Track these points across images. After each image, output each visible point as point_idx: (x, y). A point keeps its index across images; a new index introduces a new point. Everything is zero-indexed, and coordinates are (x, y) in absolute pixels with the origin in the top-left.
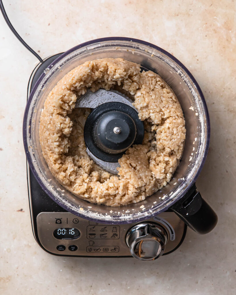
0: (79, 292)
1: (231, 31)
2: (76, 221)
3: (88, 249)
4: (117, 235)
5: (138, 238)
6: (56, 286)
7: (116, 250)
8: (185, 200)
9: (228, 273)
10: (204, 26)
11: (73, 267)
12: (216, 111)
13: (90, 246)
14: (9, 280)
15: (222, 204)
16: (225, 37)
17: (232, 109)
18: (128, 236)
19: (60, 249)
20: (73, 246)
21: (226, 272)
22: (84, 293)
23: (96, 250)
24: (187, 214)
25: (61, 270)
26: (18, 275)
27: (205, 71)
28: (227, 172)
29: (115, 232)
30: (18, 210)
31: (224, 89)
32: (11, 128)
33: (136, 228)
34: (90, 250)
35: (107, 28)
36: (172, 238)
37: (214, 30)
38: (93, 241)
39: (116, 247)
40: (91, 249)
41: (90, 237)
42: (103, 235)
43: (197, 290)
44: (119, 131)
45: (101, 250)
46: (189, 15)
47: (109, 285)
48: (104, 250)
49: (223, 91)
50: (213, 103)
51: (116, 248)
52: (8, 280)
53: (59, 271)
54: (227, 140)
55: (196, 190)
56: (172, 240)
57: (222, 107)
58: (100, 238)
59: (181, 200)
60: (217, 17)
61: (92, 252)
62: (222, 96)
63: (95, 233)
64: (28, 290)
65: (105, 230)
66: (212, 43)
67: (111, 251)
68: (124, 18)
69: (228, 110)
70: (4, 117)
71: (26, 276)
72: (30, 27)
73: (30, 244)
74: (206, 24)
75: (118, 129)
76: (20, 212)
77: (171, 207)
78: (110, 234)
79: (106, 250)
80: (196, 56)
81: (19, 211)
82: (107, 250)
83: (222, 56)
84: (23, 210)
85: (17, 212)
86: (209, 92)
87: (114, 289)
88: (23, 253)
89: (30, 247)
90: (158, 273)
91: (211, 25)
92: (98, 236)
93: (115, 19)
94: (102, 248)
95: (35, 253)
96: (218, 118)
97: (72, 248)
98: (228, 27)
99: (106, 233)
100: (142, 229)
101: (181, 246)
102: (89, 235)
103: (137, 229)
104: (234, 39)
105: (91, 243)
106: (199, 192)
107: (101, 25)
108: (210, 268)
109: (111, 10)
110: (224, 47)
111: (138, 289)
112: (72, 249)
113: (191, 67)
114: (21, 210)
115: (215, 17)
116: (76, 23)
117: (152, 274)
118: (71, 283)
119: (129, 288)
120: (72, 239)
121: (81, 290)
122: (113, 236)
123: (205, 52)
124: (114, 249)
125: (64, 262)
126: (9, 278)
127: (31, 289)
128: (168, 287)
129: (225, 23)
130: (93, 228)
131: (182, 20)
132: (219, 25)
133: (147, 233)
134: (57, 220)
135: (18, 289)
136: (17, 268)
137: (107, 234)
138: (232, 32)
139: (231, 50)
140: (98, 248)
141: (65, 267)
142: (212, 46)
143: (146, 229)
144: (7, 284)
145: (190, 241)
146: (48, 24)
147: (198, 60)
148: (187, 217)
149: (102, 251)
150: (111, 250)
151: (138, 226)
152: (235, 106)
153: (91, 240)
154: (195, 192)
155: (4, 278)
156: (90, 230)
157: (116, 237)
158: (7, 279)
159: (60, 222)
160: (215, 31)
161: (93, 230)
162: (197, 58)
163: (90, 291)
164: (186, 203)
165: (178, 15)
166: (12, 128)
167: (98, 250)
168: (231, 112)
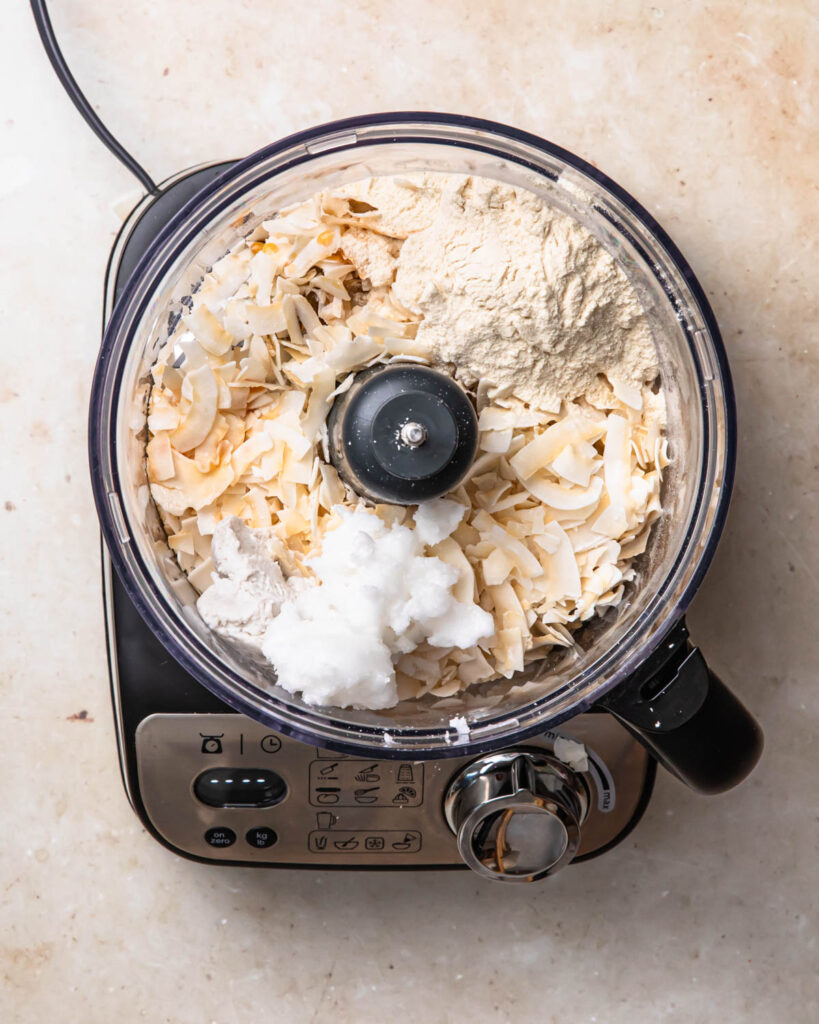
0: (287, 995)
1: (795, 82)
2: (271, 744)
3: (313, 843)
4: (413, 793)
5: (488, 804)
6: (209, 977)
7: (409, 845)
8: (649, 678)
9: (804, 921)
10: (704, 64)
11: (263, 909)
12: (749, 361)
13: (320, 830)
14: (46, 958)
15: (776, 681)
16: (775, 101)
17: (806, 352)
18: (453, 794)
19: (218, 841)
20: (263, 830)
21: (797, 917)
22: (305, 999)
23: (339, 845)
24: (658, 725)
25: (224, 922)
26: (74, 939)
27: (709, 221)
28: (792, 569)
29: (406, 781)
30: (71, 714)
31: (777, 282)
32: (40, 431)
33: (479, 769)
34: (321, 846)
35: (365, 78)
36: (606, 803)
37: (738, 79)
38: (331, 814)
39: (411, 833)
40: (323, 843)
41: (321, 799)
42: (366, 791)
43: (695, 980)
44: (418, 437)
45: (358, 843)
46: (650, 28)
47: (392, 967)
48: (368, 846)
49: (774, 289)
50: (740, 332)
51: (409, 837)
52: (41, 959)
53: (218, 925)
54: (791, 458)
55: (689, 640)
56: (606, 811)
57: (770, 345)
58: (357, 804)
59: (636, 675)
60: (745, 33)
61: (327, 849)
62: (769, 307)
63: (337, 786)
64: (111, 990)
65: (374, 776)
66: (730, 123)
67: (392, 849)
68: (425, 43)
69: (793, 354)
70: (16, 395)
71: (102, 943)
72: (101, 81)
73: (114, 833)
74: (710, 57)
75: (416, 431)
76: (79, 723)
77: (602, 699)
78: (389, 789)
79: (376, 844)
80: (678, 170)
81: (75, 717)
82: (381, 845)
83: (767, 168)
84: (88, 716)
85: (69, 722)
86: (725, 294)
87: (410, 983)
88: (90, 865)
89: (115, 841)
90: (559, 925)
91: (726, 62)
92: (347, 797)
93: (393, 47)
94: (361, 838)
95: (134, 862)
96: (758, 382)
97: (258, 836)
98: (785, 65)
99: (375, 785)
100: (499, 771)
101: (636, 829)
102: (319, 793)
103: (484, 770)
104: (806, 108)
105: (325, 820)
106: (698, 650)
107: (345, 70)
108: (740, 903)
109: (377, 17)
110: (773, 138)
111: (491, 983)
112: (260, 842)
113: (658, 207)
114: (83, 715)
115: (740, 34)
116: (260, 66)
117: (539, 927)
118: (259, 965)
119: (459, 977)
120: (258, 807)
121: (293, 988)
122: (401, 797)
123: (708, 156)
124: (402, 841)
125: (235, 891)
126: (44, 953)
127: (123, 988)
128: (596, 973)
129: (776, 53)
130: (332, 767)
131: (624, 47)
132: (754, 60)
133: (520, 787)
134: (205, 742)
135: (76, 989)
136: (73, 917)
137: (378, 788)
138: (800, 83)
139: (799, 147)
140: (346, 837)
141: (236, 909)
142: (732, 136)
143: (514, 771)
144: (38, 972)
145: (670, 813)
146: (162, 72)
147: (683, 183)
148: (656, 736)
149: (361, 848)
150: (393, 845)
151: (486, 760)
152: (814, 339)
153: (324, 810)
154: (684, 649)
155: (27, 950)
156: (321, 776)
157: (412, 801)
158: (39, 953)
159: (216, 747)
160: (741, 82)
161: (332, 775)
162: (680, 176)
163: (324, 992)
164: (653, 685)
165: (610, 30)
166: (45, 433)
167: (349, 846)
168: (801, 360)
